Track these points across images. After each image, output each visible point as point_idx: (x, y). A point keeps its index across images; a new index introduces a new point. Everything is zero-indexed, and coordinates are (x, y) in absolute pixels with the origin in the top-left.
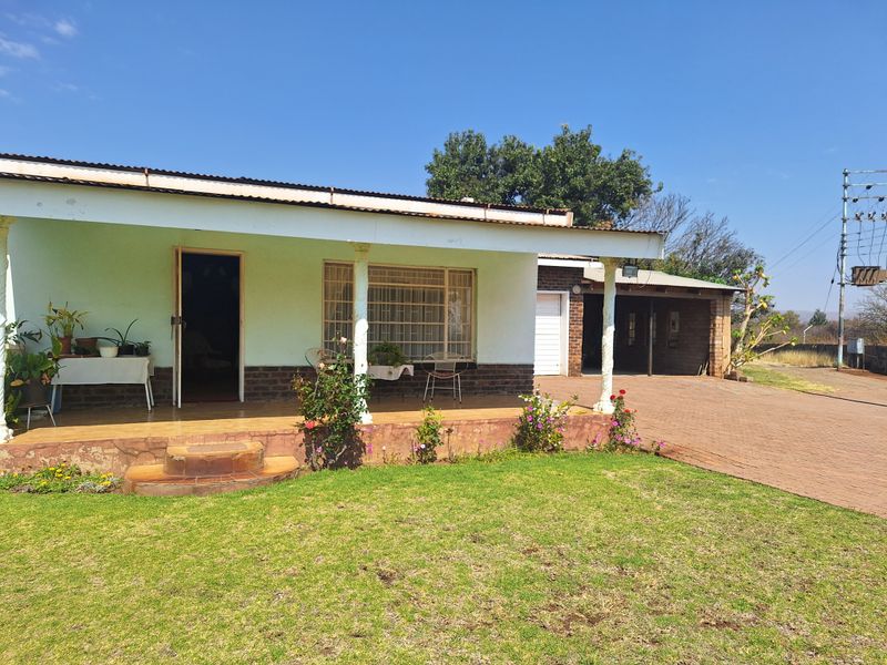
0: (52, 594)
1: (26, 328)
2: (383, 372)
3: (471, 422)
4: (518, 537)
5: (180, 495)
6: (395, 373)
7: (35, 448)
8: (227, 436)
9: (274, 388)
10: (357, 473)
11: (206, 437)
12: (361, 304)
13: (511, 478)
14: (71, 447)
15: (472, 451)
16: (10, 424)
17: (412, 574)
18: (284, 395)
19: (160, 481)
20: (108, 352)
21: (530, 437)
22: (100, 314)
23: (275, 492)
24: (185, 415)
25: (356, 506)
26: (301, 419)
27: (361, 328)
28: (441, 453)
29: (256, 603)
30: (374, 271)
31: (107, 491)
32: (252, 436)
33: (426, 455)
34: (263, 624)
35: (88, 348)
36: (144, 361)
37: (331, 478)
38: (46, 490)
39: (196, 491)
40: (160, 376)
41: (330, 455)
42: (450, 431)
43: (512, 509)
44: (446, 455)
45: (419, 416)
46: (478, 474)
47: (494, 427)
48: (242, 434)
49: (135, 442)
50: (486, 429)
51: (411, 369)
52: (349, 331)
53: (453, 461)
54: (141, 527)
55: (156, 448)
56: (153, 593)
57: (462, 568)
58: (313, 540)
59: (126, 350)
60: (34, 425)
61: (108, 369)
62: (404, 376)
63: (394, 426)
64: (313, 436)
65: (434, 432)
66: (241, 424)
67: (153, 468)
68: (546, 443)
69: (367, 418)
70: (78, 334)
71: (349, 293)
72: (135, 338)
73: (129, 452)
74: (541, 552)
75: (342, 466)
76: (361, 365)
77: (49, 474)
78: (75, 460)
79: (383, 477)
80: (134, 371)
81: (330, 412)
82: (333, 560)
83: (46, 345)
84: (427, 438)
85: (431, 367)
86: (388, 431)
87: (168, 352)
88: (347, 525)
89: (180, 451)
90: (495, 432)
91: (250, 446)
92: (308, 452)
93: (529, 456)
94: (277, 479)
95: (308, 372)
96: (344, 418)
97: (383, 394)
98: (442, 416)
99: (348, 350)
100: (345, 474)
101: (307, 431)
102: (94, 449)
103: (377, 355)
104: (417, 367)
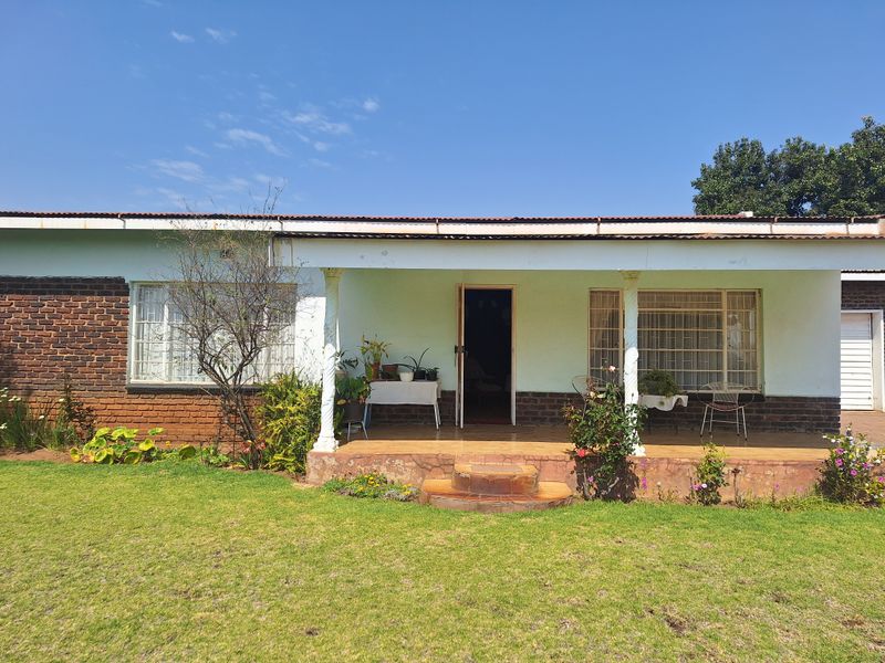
0: (374, 588)
1: (347, 357)
2: (653, 401)
3: (762, 463)
4: (834, 604)
5: (467, 511)
6: (668, 404)
7: (354, 458)
8: (505, 458)
9: (545, 414)
10: (630, 507)
11: (487, 457)
12: (630, 332)
13: (818, 532)
14: (380, 458)
15: (764, 495)
16: (336, 437)
17: (706, 626)
18: (552, 420)
19: (450, 495)
20: (407, 376)
21: (839, 484)
22: (401, 347)
23: (551, 518)
24: (467, 435)
25: (635, 543)
26: (572, 446)
27: (631, 357)
28: (726, 494)
29: (545, 627)
30: (644, 297)
31: (407, 500)
32: (527, 459)
33: (707, 495)
34: (553, 651)
35: (391, 374)
36: (433, 385)
37: (606, 510)
38: (361, 495)
39: (480, 509)
40: (446, 398)
41: (602, 486)
42: (736, 472)
43: (824, 570)
44: (732, 498)
45: (697, 452)
46: (776, 524)
47: (791, 470)
48: (517, 457)
49: (428, 457)
50: (781, 471)
51: (685, 399)
52: (617, 359)
53: (743, 505)
54: (437, 537)
55: (445, 464)
56: (453, 602)
57: (765, 629)
58: (594, 573)
59: (421, 375)
60: (355, 437)
61: (407, 392)
62: (678, 407)
63: (669, 461)
64: (585, 465)
65: (717, 471)
66: (514, 447)
67: (442, 482)
68: (862, 494)
69: (639, 451)
70: (384, 361)
71: (615, 320)
72: (427, 365)
73: (425, 466)
74: (868, 626)
75: (615, 499)
76: (632, 395)
77: (364, 481)
78: (383, 470)
79: (661, 514)
80: (426, 394)
81: (602, 441)
82: (616, 597)
83: (361, 371)
84: (709, 477)
85: (708, 398)
86: (663, 466)
87: (452, 377)
88: (627, 561)
89: (466, 468)
90: (792, 477)
91: (525, 469)
92: (580, 480)
93: (840, 507)
94: (552, 505)
95: (576, 399)
96: (615, 448)
97: (655, 425)
98: (727, 453)
99: (617, 378)
100: (618, 507)
101: (578, 459)
102: (397, 462)
103: (647, 384)
104: (692, 397)
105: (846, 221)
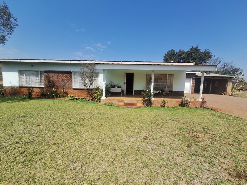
0: (111, 119)
1: (107, 84)
2: (156, 92)
3: (171, 101)
4: (181, 121)
5: (126, 108)
6: (158, 92)
7: (108, 100)
8: (132, 100)
9: (139, 94)
10: (151, 107)
11: (129, 100)
12: (153, 80)
13: (179, 111)
14: (112, 100)
15: (172, 106)
16: (105, 96)
17: (162, 124)
18: (140, 95)
19: (123, 106)
20: (116, 87)
21: (183, 104)
22: (116, 82)
23: (139, 109)
24: (126, 97)
25: (151, 112)
26: (143, 98)
27: (153, 84)
28: (166, 105)
29: (137, 124)
30: (155, 75)
31: (116, 106)
32: (135, 100)
33: (163, 106)
34: (139, 127)
35: (114, 87)
36: (121, 89)
37: (147, 108)
38: (109, 105)
39: (128, 108)
40: (123, 91)
41: (147, 104)
42: (167, 102)
43: (180, 116)
44: (167, 106)
45: (162, 99)
46: (173, 110)
47: (176, 102)
48: (134, 100)
49: (120, 100)
50: (174, 102)
51: (160, 91)
52: (150, 85)
53: (168, 107)
54: (121, 112)
55: (122, 101)
56: (123, 121)
57: (171, 125)
58: (145, 117)
59: (119, 87)
60: (108, 97)
61: (116, 90)
62: (159, 93)
63: (157, 101)
64: (144, 101)
65: (165, 102)
66: (134, 98)
67: (122, 104)
68: (187, 106)
69: (153, 99)
70: (113, 85)
71: (150, 79)
72: (120, 86)
73: (119, 101)
74: (186, 124)
75: (149, 106)
76: (152, 90)
77: (110, 103)
78: (113, 102)
79: (156, 108)
80: (119, 90)
81: (147, 97)
82: (148, 120)
83: (109, 86)
84: (163, 103)
85: (164, 91)
86: (156, 101)
87: (124, 87)
88: (150, 115)
89: (126, 102)
90: (176, 103)
91: (135, 102)
92: (144, 103)
93: (183, 108)
94: (139, 107)
95: (143, 91)
96: (149, 98)
97: (155, 95)
98: (166, 99)
99: (150, 88)
100: (149, 107)
101: (143, 100)
102: (115, 100)
103: (155, 89)
104: (161, 91)
105: (188, 63)
